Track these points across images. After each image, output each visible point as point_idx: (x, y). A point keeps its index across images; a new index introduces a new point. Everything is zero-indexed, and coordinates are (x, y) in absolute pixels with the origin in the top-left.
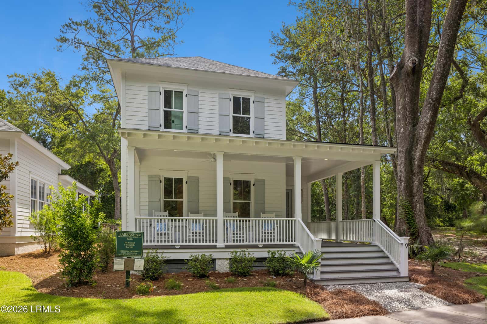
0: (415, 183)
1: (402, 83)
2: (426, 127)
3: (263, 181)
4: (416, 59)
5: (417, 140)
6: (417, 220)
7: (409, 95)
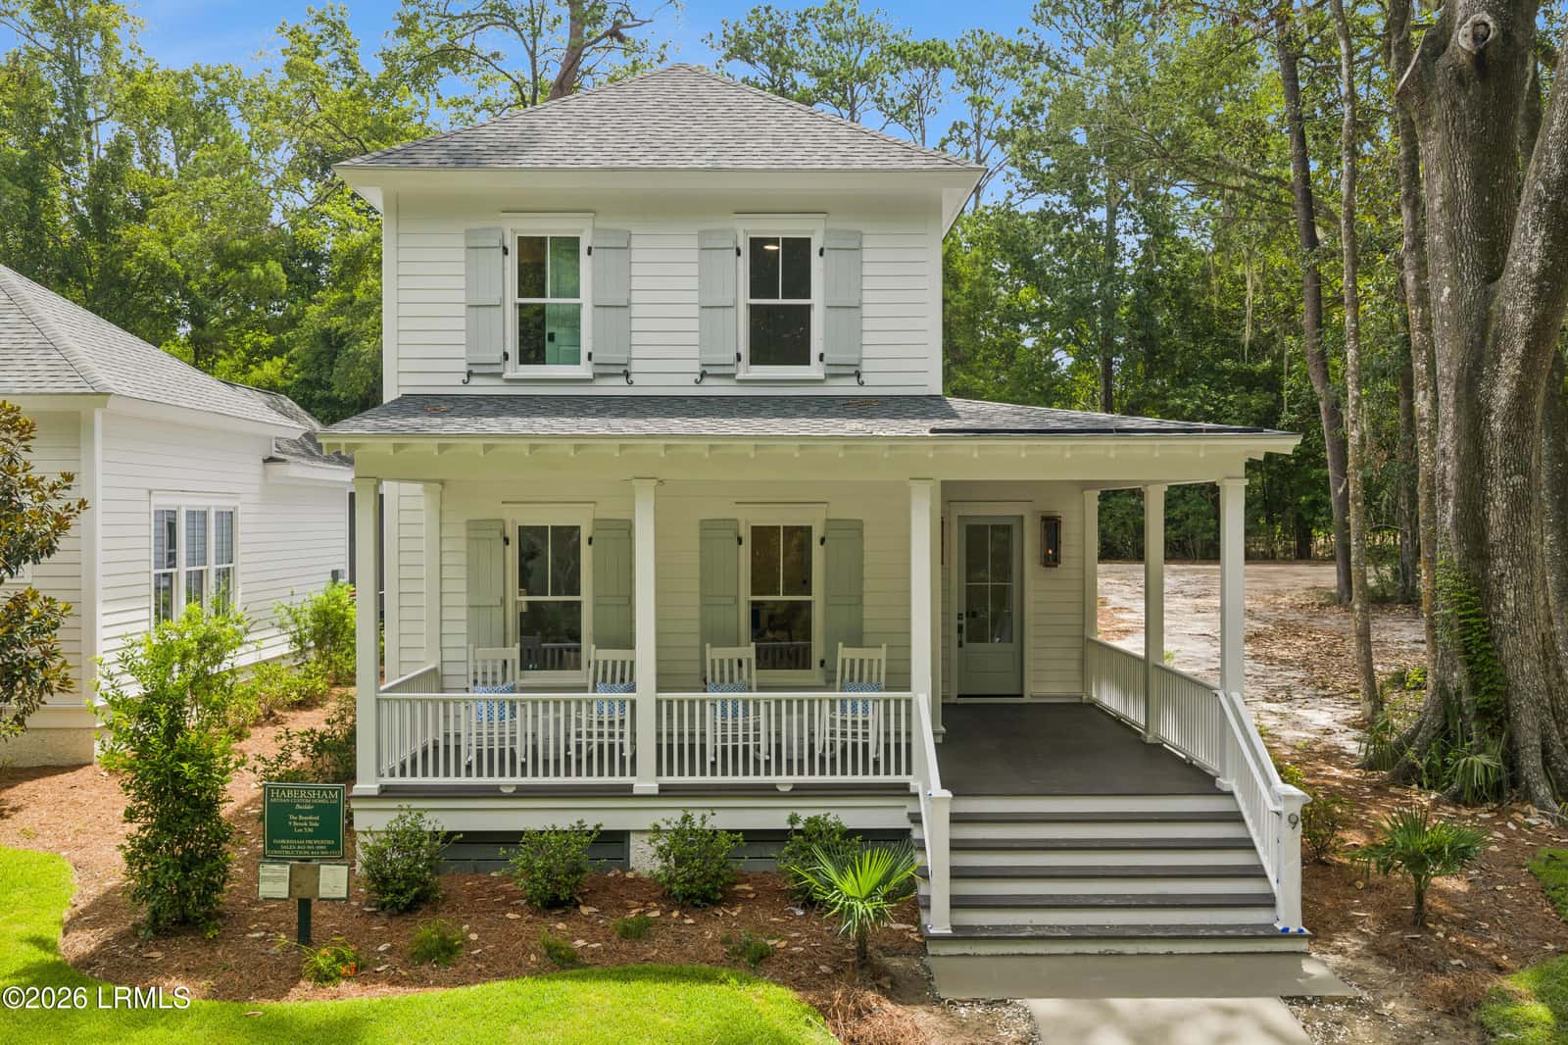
0: (1496, 508)
1: (1439, 110)
2: (1529, 288)
3: (856, 528)
4: (1487, 18)
5: (1497, 338)
6: (1507, 654)
7: (1468, 158)
